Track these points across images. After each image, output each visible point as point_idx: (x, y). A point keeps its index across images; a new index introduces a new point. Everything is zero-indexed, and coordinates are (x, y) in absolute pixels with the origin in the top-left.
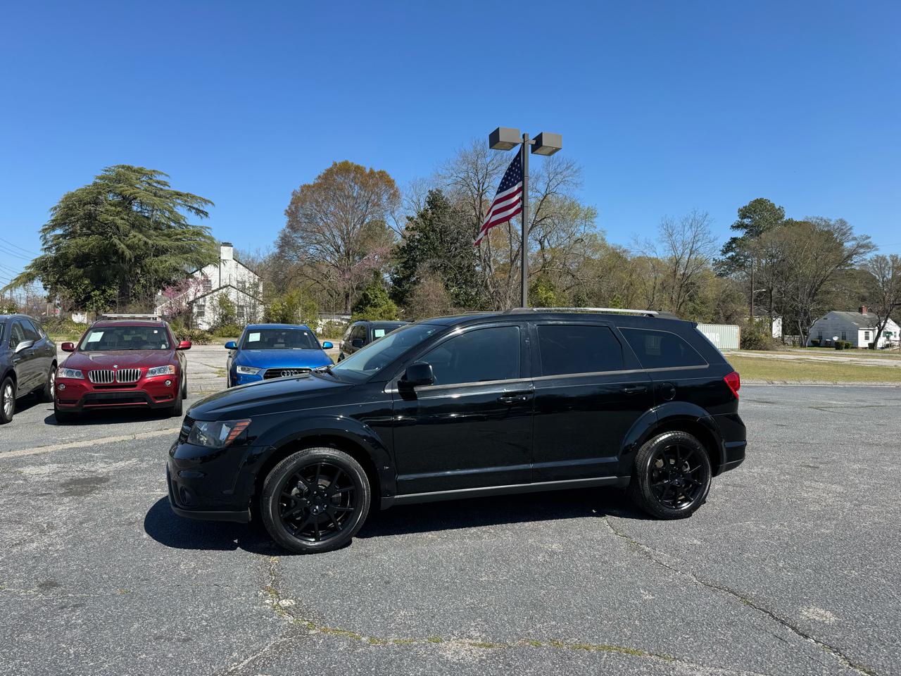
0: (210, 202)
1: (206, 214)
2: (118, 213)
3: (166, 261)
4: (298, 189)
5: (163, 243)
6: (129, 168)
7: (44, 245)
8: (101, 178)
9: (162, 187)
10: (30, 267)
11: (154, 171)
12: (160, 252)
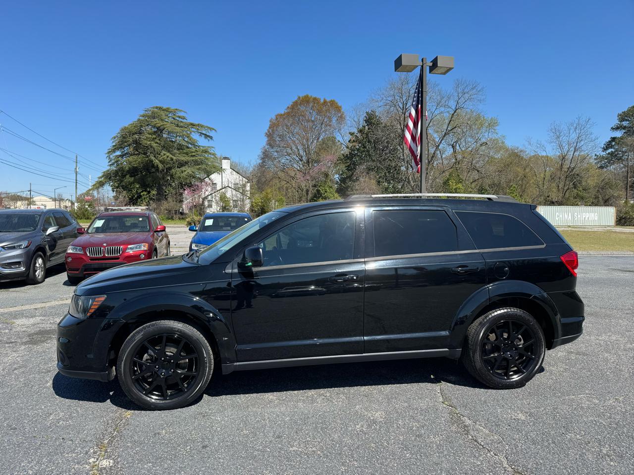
0: (213, 129)
1: (211, 138)
2: (154, 139)
3: (185, 171)
4: (274, 117)
5: (184, 158)
6: (160, 108)
7: (109, 162)
8: (143, 116)
9: (182, 120)
10: (101, 178)
11: (176, 109)
12: (182, 164)
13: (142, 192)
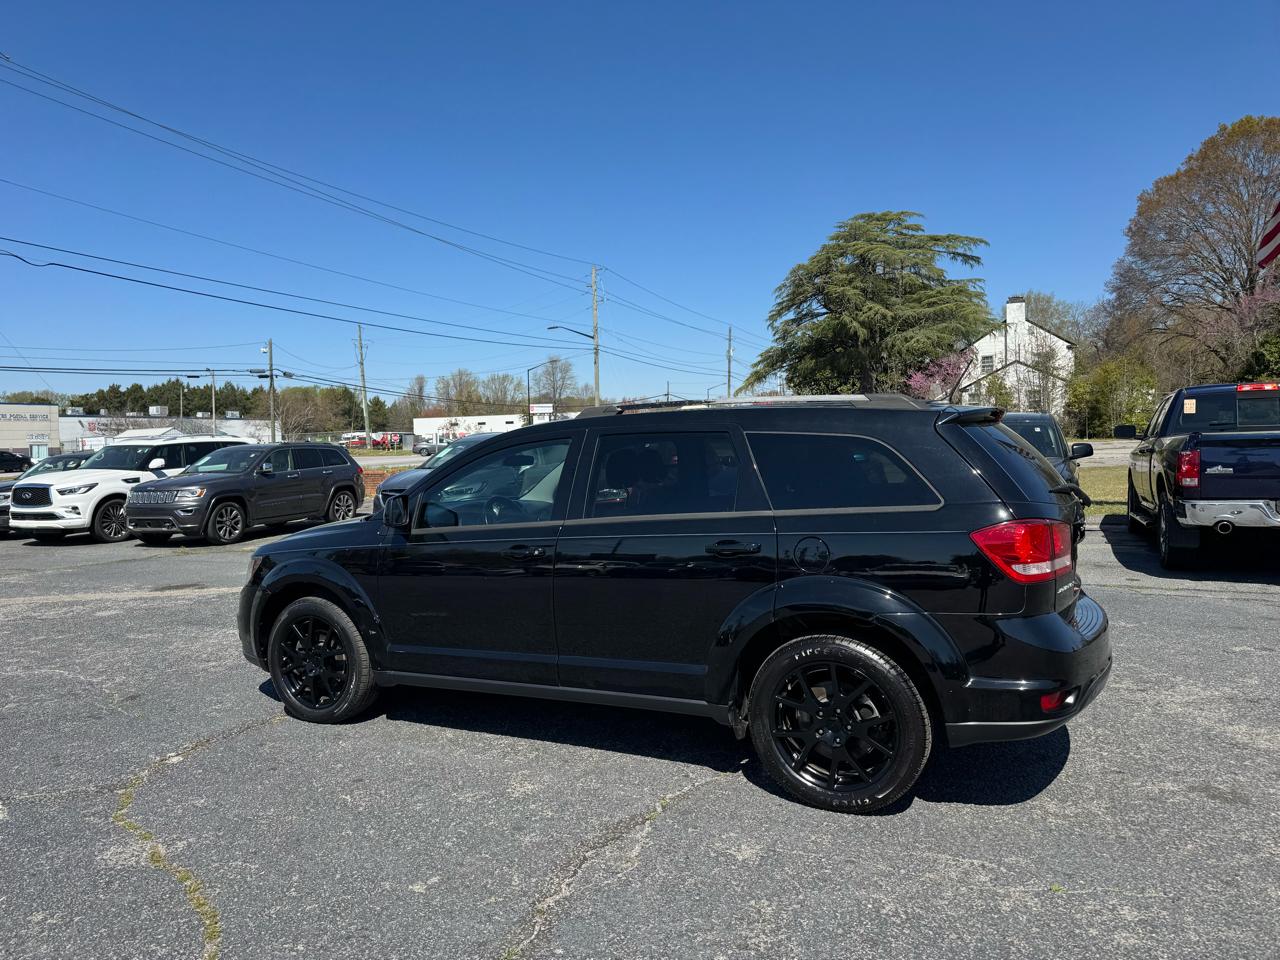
0: (982, 241)
1: (977, 260)
2: (850, 282)
3: (912, 338)
5: (907, 311)
6: (870, 217)
8: (837, 238)
9: (914, 233)
11: (902, 213)
12: (907, 324)
13: (840, 386)
